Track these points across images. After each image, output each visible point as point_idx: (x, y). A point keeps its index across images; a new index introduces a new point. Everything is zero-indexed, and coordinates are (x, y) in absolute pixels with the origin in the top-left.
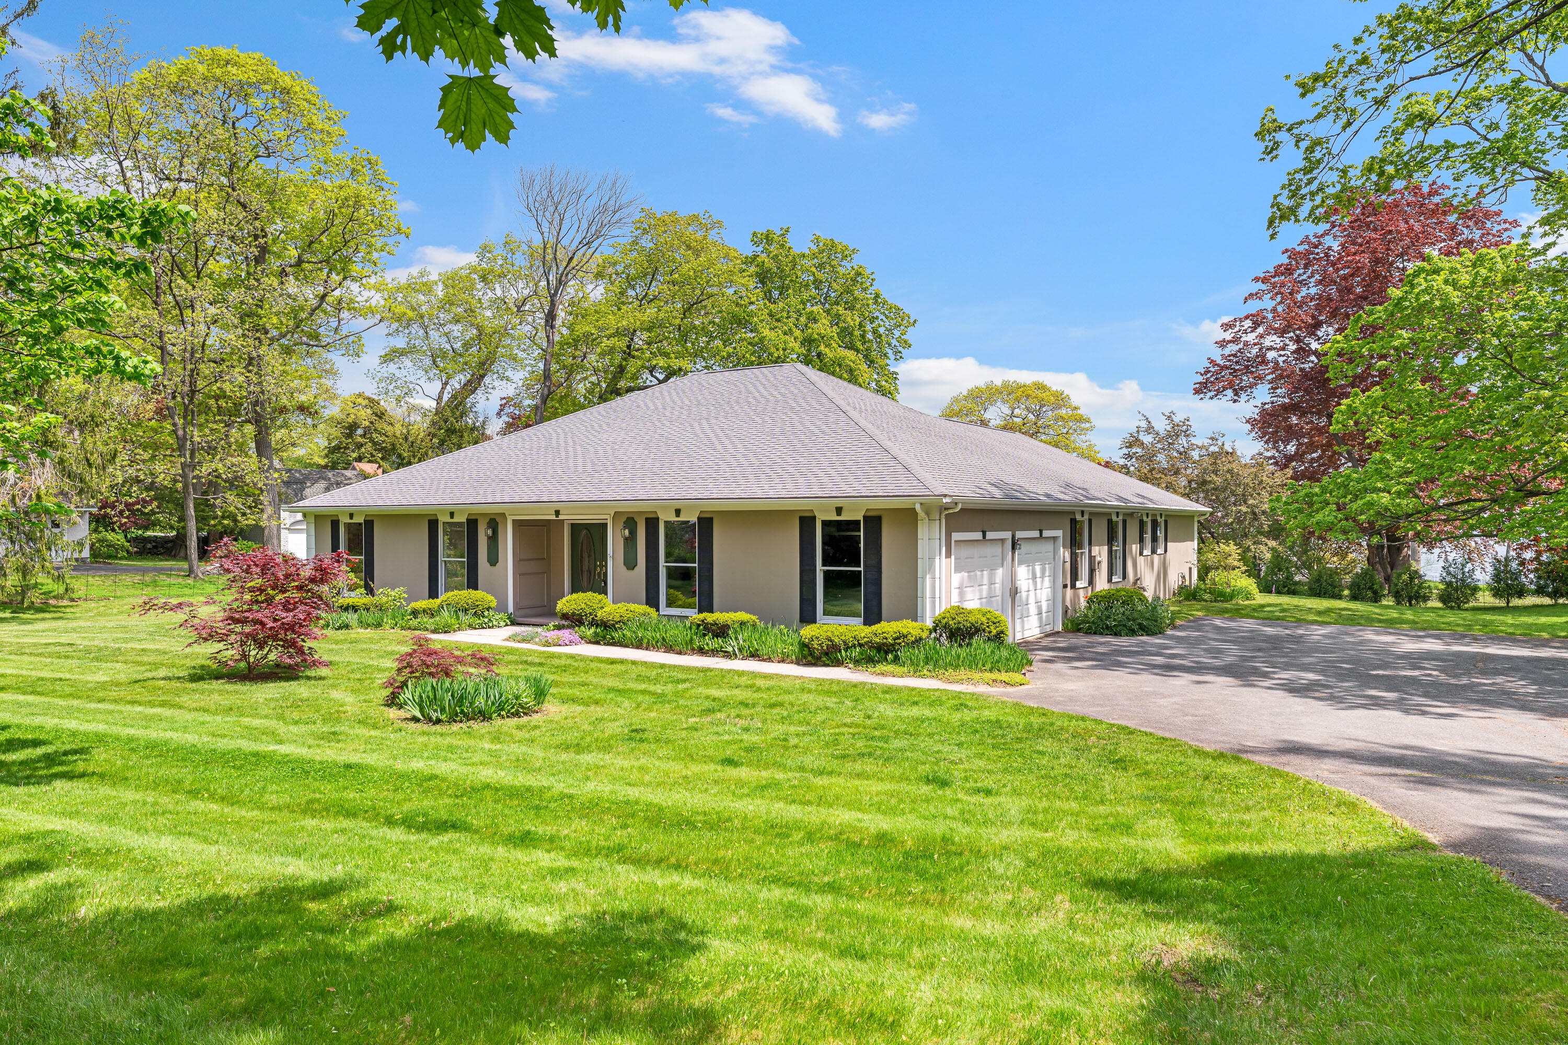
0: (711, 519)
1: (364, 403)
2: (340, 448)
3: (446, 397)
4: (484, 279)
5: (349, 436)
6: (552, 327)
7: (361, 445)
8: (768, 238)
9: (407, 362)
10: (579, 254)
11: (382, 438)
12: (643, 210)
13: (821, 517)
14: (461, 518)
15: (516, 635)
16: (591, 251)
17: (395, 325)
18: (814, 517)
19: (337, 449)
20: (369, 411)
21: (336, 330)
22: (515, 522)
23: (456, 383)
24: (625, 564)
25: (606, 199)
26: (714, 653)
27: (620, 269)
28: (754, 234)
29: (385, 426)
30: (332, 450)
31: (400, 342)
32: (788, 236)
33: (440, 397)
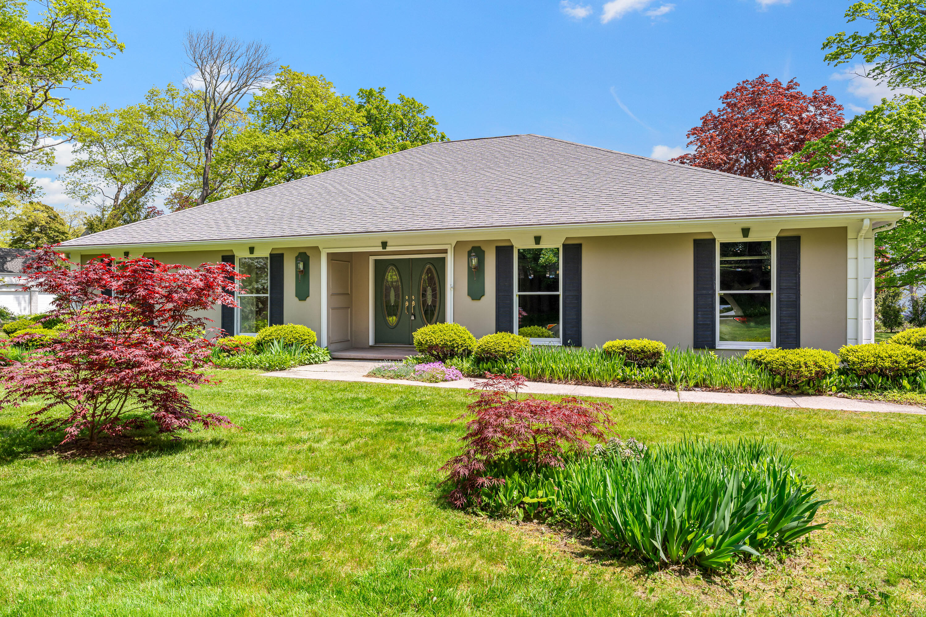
0: (580, 245)
1: (42, 208)
2: (21, 240)
3: (122, 197)
4: (151, 114)
5: (29, 232)
6: (210, 148)
7: (38, 238)
8: (370, 94)
9: (89, 172)
10: (231, 97)
11: (56, 234)
12: (281, 68)
13: (720, 239)
14: (263, 253)
15: (379, 370)
16: (239, 96)
17: (79, 145)
18: (714, 240)
19: (19, 240)
20: (46, 215)
21: (35, 143)
22: (328, 254)
23: (129, 188)
24: (469, 294)
25: (251, 60)
26: (642, 384)
27: (266, 106)
28: (361, 91)
29: (57, 225)
30: (16, 242)
31: (84, 156)
32: (384, 94)
33: (117, 198)
